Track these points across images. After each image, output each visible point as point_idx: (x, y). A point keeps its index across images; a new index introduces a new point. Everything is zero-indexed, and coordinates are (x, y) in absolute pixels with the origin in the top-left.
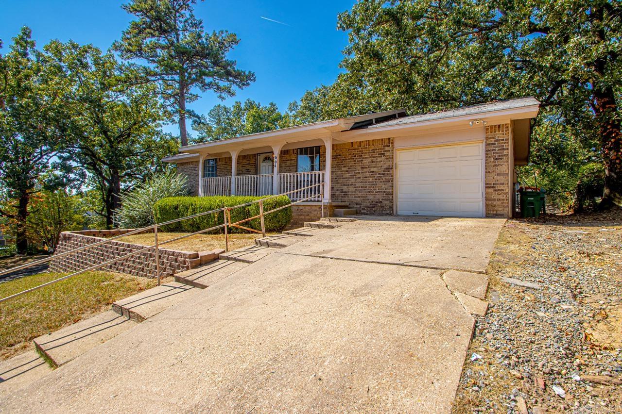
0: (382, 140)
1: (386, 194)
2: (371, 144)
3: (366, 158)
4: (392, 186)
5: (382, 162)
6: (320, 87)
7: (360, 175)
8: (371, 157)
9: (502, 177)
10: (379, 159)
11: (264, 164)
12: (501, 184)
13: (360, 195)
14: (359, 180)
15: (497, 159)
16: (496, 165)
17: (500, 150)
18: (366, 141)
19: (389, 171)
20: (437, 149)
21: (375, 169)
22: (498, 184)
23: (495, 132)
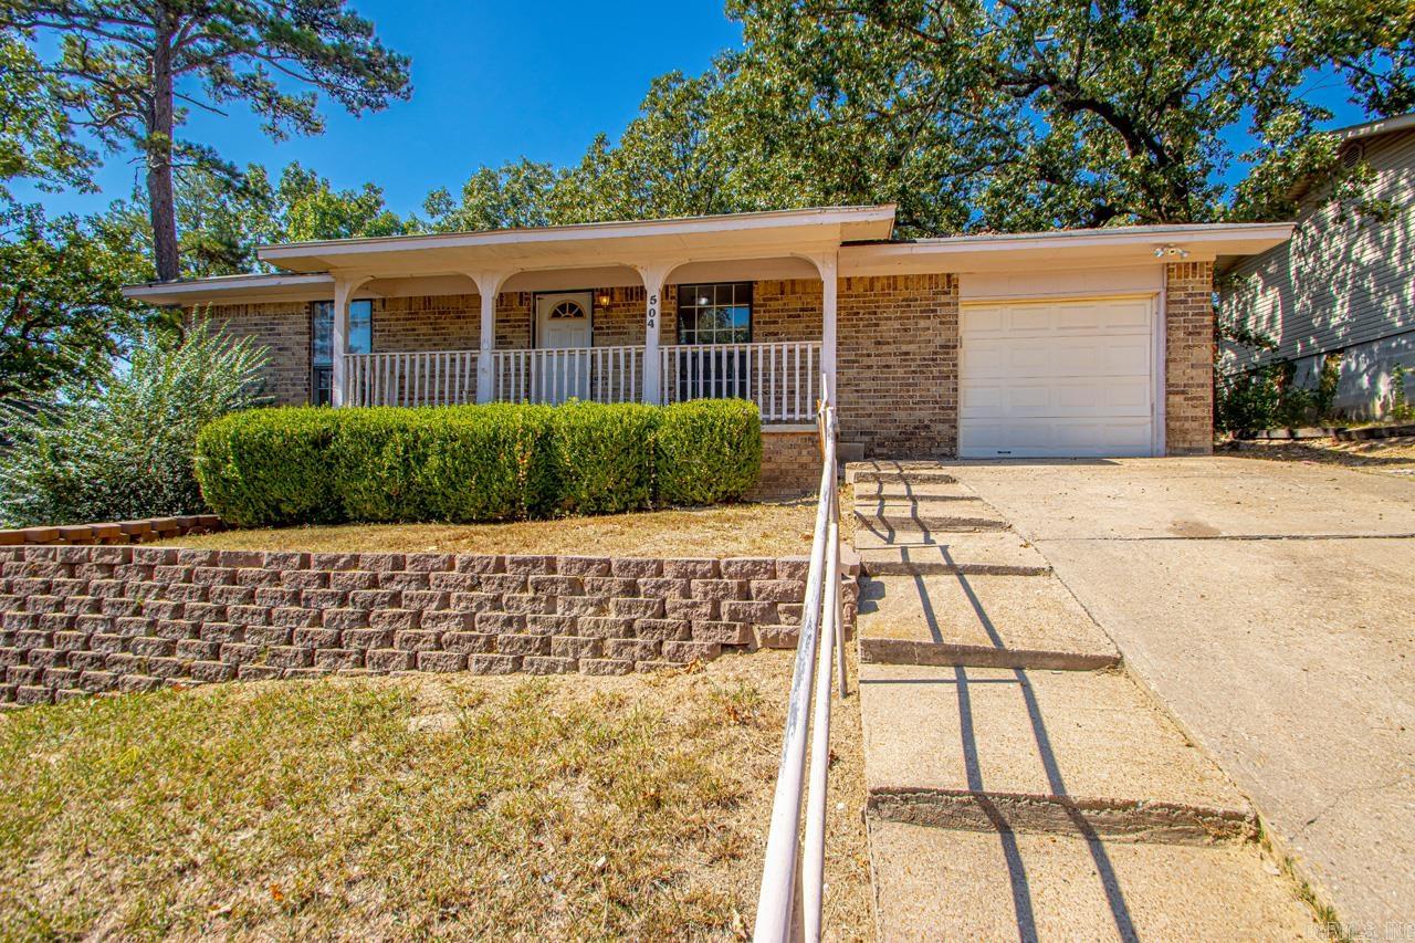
0: (931, 277)
1: (942, 408)
2: (901, 285)
3: (887, 319)
4: (956, 390)
5: (930, 332)
6: (519, 164)
7: (872, 361)
8: (900, 318)
9: (1200, 371)
10: (923, 323)
11: (557, 323)
12: (1198, 386)
13: (870, 409)
14: (868, 374)
15: (1190, 334)
16: (1189, 347)
17: (1196, 314)
18: (888, 278)
19: (948, 353)
20: (1054, 308)
21: (912, 348)
22: (1192, 386)
23: (1186, 276)
